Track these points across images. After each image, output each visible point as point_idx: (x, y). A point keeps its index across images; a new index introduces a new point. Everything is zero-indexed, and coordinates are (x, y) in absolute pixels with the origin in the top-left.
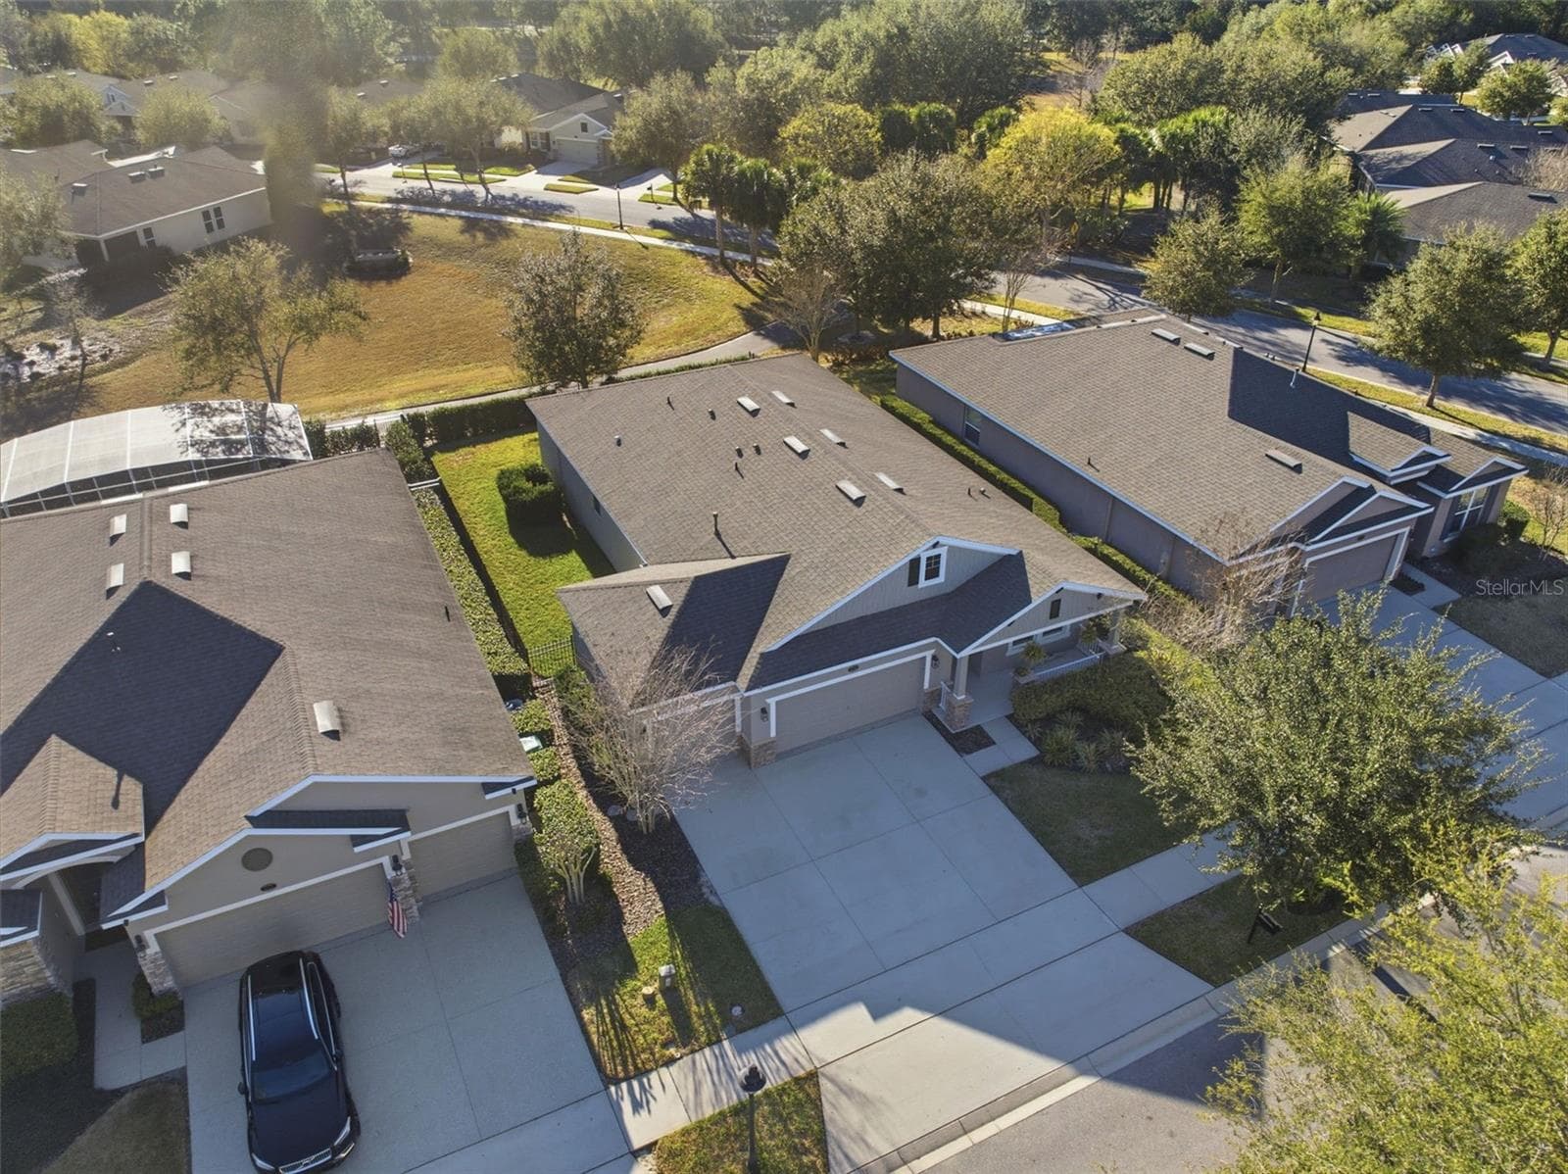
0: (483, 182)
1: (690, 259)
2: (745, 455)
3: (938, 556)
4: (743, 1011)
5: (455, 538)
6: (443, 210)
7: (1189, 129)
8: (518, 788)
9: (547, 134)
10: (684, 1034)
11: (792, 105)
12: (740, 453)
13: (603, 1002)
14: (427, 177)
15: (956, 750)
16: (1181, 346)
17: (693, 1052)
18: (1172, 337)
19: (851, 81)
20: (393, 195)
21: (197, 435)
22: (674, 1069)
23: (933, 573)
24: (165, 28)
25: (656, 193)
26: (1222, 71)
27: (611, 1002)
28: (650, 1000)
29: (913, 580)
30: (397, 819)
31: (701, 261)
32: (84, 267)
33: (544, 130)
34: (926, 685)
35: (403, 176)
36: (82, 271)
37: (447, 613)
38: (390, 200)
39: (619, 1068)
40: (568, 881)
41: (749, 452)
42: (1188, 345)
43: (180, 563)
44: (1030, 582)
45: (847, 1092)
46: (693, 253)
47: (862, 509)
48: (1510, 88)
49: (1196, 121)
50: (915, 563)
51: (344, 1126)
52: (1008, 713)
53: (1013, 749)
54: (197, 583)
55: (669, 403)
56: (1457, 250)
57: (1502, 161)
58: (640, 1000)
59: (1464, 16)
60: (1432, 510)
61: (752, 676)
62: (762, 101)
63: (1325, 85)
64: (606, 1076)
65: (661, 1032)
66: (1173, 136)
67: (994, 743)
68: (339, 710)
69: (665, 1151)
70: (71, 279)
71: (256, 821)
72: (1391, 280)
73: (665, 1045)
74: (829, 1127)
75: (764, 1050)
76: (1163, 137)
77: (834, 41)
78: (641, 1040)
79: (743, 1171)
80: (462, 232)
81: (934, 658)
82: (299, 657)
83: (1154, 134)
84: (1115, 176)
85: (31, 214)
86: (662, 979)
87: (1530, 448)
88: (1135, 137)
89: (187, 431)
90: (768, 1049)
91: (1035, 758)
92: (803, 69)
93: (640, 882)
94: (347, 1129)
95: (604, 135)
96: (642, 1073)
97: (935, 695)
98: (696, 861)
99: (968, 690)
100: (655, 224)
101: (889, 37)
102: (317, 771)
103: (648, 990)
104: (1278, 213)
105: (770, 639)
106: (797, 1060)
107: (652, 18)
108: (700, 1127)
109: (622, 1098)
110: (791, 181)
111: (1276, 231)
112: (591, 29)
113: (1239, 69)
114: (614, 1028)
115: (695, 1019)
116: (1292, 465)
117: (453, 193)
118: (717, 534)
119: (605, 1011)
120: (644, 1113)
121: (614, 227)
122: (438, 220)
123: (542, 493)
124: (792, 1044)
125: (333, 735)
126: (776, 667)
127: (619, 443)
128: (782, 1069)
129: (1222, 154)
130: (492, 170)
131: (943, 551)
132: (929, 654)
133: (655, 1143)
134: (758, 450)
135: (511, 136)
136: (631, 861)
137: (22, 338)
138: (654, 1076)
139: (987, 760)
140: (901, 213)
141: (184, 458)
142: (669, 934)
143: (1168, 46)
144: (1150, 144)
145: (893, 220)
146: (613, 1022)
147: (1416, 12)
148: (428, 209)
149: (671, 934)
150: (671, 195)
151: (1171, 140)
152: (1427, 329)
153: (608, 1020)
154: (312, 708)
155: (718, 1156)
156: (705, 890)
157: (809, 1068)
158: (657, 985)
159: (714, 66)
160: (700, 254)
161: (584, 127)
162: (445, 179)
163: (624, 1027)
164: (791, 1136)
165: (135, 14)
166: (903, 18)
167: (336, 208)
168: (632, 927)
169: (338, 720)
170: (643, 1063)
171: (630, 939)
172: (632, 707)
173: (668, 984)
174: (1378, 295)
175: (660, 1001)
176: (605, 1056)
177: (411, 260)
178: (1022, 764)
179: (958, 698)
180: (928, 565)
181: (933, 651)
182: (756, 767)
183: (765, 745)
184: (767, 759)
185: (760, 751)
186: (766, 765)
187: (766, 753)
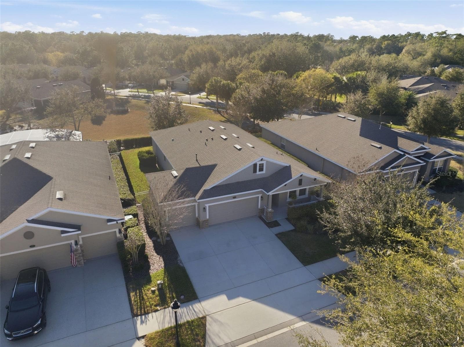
0: (154, 93)
1: (209, 110)
2: (208, 141)
3: (263, 164)
4: (184, 297)
5: (121, 166)
6: (141, 99)
7: (355, 76)
8: (119, 222)
9: (173, 81)
10: (163, 302)
11: (240, 71)
12: (207, 140)
13: (138, 291)
14: (138, 92)
15: (268, 227)
16: (346, 118)
17: (165, 308)
18: (343, 116)
19: (258, 66)
20: (128, 95)
21: (50, 135)
22: (157, 313)
23: (261, 169)
24: (73, 56)
25: (201, 96)
26: (365, 64)
27: (141, 292)
28: (153, 292)
29: (255, 171)
30: (78, 227)
31: (212, 111)
32: (35, 107)
33: (172, 80)
34: (259, 207)
35: (132, 92)
36: (35, 108)
37: (110, 178)
38: (126, 96)
39: (139, 312)
40: (133, 254)
41: (210, 140)
42: (348, 118)
43: (28, 155)
44: (292, 173)
45: (216, 321)
46: (210, 109)
47: (241, 152)
48: (451, 75)
49: (357, 74)
50: (255, 165)
51: (38, 321)
52: (286, 217)
53: (287, 227)
54: (31, 160)
55: (189, 130)
56: (432, 98)
57: (449, 89)
58: (150, 292)
59: (438, 60)
60: (425, 164)
61: (200, 196)
62: (233, 70)
63: (395, 67)
64: (134, 314)
65: (155, 302)
66: (350, 78)
67: (281, 225)
68: (65, 194)
69: (148, 339)
70: (32, 110)
71: (29, 221)
72: (413, 108)
73: (156, 306)
74: (208, 332)
75: (189, 308)
76: (347, 78)
77: (254, 57)
78: (148, 303)
79: (175, 346)
80: (145, 103)
81: (262, 197)
82: (57, 180)
83: (344, 78)
84: (332, 87)
85: (22, 91)
86: (158, 285)
87: (459, 157)
88: (339, 78)
89: (47, 134)
90: (190, 307)
91: (294, 230)
92: (245, 62)
93: (158, 259)
94: (39, 322)
95: (189, 82)
96: (146, 313)
97: (262, 211)
98: (177, 253)
99: (272, 208)
100: (200, 103)
101: (270, 55)
102: (51, 207)
103: (153, 289)
104: (380, 95)
105: (208, 185)
106: (200, 311)
107: (205, 54)
108: (163, 331)
109: (138, 320)
110: (237, 86)
111: (379, 100)
112: (188, 56)
113: (370, 63)
114: (140, 299)
115: (168, 298)
116: (379, 147)
117: (145, 95)
118: (197, 160)
119: (138, 294)
120: (144, 324)
121: (188, 103)
122: (139, 101)
123: (150, 157)
124: (199, 306)
125: (60, 199)
126: (208, 194)
127: (173, 140)
128: (194, 313)
129: (364, 82)
130: (156, 90)
131: (264, 162)
132: (260, 196)
133: (145, 335)
134: (212, 139)
135: (163, 82)
136: (156, 252)
137: (14, 124)
138: (150, 315)
139: (277, 230)
140: (266, 89)
141: (44, 140)
142: (164, 273)
143: (349, 57)
144: (344, 80)
145: (263, 91)
146: (140, 298)
147: (424, 59)
148: (137, 98)
149: (165, 273)
150: (206, 97)
151: (349, 79)
152: (424, 121)
153: (138, 297)
154: (56, 193)
155: (167, 340)
156: (179, 262)
157: (204, 315)
158: (157, 288)
159: (219, 61)
160: (212, 109)
161: (183, 80)
162: (143, 92)
163: (143, 299)
164: (194, 335)
165: (65, 52)
166: (274, 51)
167: (111, 98)
168: (152, 271)
169: (64, 196)
170: (147, 310)
171: (151, 274)
172: (160, 203)
173: (160, 287)
174: (409, 113)
175: (157, 292)
176: (135, 307)
177: (129, 110)
178: (289, 231)
179: (269, 210)
180: (259, 167)
181: (261, 195)
182: (202, 229)
183: (205, 221)
184: (206, 226)
185: (203, 223)
186: (205, 228)
187: (205, 224)
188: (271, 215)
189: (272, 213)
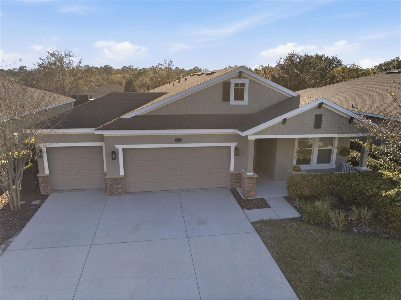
3: (243, 85)
15: (241, 207)
23: (239, 96)
29: (226, 98)
34: (231, 169)
50: (226, 85)
53: (283, 211)
67: (270, 207)
81: (236, 149)
91: (297, 218)
97: (237, 177)
99: (255, 170)
131: (245, 81)
132: (233, 145)
134: (186, 79)
178: (286, 220)
179: (248, 174)
180: (236, 90)
181: (235, 144)
182: (110, 195)
183: (116, 179)
184: (118, 191)
185: (113, 183)
186: (117, 195)
187: (117, 186)
188: (252, 186)
189: (253, 181)
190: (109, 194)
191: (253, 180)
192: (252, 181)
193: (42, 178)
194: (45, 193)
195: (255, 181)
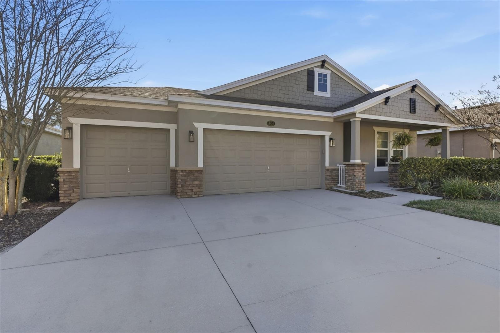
3: (325, 76)
15: (364, 197)
29: (311, 88)
34: (327, 163)
50: (310, 74)
67: (394, 195)
97: (334, 175)
131: (328, 73)
182: (182, 197)
183: (191, 172)
184: (194, 191)
185: (187, 179)
186: (192, 197)
187: (193, 183)
188: (363, 176)
189: (363, 170)
190: (181, 195)
191: (363, 168)
192: (361, 170)
193: (66, 175)
194: (69, 200)
195: (364, 170)
